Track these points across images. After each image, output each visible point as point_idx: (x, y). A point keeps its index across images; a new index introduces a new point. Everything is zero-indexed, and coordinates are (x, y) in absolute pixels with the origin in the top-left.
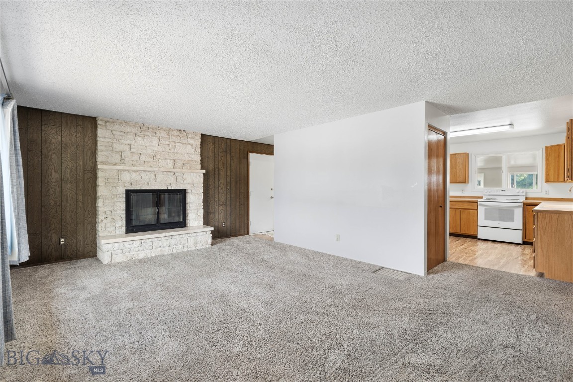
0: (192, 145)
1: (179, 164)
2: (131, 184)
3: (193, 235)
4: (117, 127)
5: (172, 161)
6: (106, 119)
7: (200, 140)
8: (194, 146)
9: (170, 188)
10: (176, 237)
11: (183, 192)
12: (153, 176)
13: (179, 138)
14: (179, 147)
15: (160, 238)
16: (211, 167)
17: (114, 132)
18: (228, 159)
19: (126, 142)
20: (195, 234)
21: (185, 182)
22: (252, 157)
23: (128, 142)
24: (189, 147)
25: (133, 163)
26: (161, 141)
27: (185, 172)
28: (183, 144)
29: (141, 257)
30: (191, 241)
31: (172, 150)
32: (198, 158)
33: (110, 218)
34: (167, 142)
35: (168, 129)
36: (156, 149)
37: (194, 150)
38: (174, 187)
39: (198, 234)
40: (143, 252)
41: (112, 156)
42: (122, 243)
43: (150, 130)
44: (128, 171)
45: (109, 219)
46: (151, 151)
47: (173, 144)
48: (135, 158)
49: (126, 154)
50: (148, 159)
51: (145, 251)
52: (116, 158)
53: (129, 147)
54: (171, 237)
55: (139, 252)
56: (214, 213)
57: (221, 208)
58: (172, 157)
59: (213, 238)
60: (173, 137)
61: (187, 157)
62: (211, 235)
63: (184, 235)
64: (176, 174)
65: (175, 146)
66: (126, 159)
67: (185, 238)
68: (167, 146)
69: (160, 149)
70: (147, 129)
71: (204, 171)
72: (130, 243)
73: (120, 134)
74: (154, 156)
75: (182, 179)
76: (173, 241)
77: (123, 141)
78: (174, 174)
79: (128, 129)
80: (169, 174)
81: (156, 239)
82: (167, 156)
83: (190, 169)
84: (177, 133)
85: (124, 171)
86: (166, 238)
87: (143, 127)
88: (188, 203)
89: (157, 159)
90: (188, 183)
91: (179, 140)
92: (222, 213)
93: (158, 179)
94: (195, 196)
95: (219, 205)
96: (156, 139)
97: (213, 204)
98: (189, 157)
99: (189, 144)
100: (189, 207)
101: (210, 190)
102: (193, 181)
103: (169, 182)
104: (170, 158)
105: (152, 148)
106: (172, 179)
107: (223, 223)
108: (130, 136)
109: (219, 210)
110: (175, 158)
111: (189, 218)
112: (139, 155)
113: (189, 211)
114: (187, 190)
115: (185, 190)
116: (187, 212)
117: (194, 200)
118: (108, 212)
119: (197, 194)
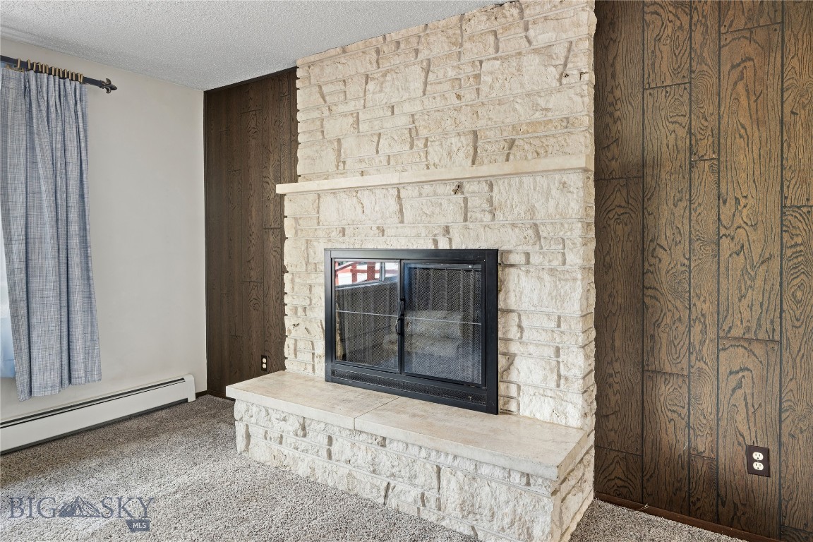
0: (545, 52)
1: (492, 148)
2: (343, 232)
4: (329, 71)
5: (467, 141)
6: (309, 59)
10: (395, 444)
12: (393, 204)
13: (491, 39)
14: (492, 79)
15: (347, 432)
17: (325, 89)
19: (347, 109)
21: (499, 216)
23: (351, 106)
24: (532, 63)
25: (363, 166)
26: (431, 77)
27: (497, 178)
28: (507, 57)
31: (469, 96)
33: (302, 327)
34: (451, 73)
35: (455, 20)
36: (418, 107)
37: (554, 72)
40: (306, 459)
41: (321, 157)
43: (402, 45)
44: (334, 193)
45: (301, 330)
46: (404, 120)
47: (471, 70)
48: (368, 150)
49: (349, 144)
50: (397, 148)
52: (329, 159)
53: (351, 120)
54: (380, 440)
56: (689, 377)
57: (735, 357)
58: (468, 123)
60: (471, 45)
61: (523, 112)
63: (424, 452)
64: (468, 187)
65: (478, 77)
66: (349, 162)
67: (429, 466)
68: (449, 86)
69: (430, 104)
70: (394, 46)
72: (279, 415)
74: (413, 135)
75: (486, 206)
77: (343, 108)
78: (460, 188)
79: (351, 67)
80: (443, 189)
81: (336, 430)
82: (449, 124)
83: (538, 157)
84: (483, 24)
86: (364, 436)
87: (383, 48)
88: (509, 311)
89: (420, 144)
90: (514, 226)
91: (492, 50)
92: (747, 389)
93: (408, 215)
94: (540, 278)
95: (723, 341)
96: (416, 73)
97: (682, 328)
98: (535, 107)
99: (536, 51)
100: (513, 333)
101: (660, 252)
102: (532, 210)
103: (443, 221)
104: (461, 128)
105: (408, 108)
106: (450, 210)
107: (750, 450)
108: (354, 88)
109: (723, 370)
110: (481, 124)
111: (513, 376)
112: (375, 139)
113: (514, 348)
114: (509, 252)
115: (494, 253)
116: (501, 347)
117: (535, 297)
118: (300, 311)
119: (552, 271)
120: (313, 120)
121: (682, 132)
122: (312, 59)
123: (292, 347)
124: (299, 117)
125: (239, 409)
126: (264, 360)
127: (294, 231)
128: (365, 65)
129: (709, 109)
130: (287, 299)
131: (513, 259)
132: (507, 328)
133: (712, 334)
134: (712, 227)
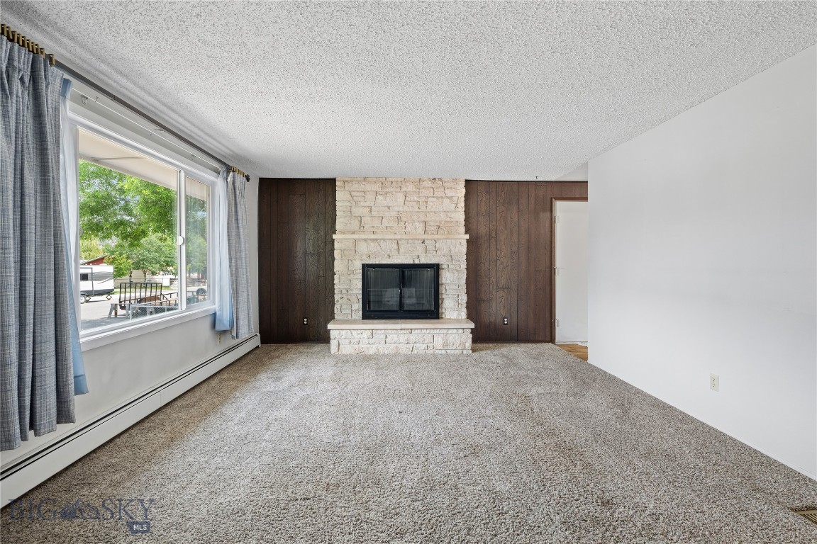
0: (450, 198)
1: (432, 228)
2: (369, 256)
3: (442, 331)
4: (356, 186)
5: (422, 225)
6: (344, 178)
7: (464, 191)
8: (455, 199)
9: (417, 262)
10: (416, 331)
11: (436, 268)
12: (395, 246)
13: (432, 190)
14: (432, 204)
15: (395, 331)
16: (483, 229)
17: (353, 194)
18: (515, 216)
19: (365, 204)
20: (445, 331)
21: (439, 252)
22: (560, 206)
23: (368, 204)
24: (447, 201)
25: (374, 229)
26: (407, 199)
27: (438, 239)
28: (437, 198)
29: (371, 352)
30: (439, 341)
31: (423, 208)
32: (461, 217)
33: (345, 298)
34: (416, 199)
35: (417, 180)
36: (401, 209)
37: (454, 206)
38: (423, 261)
39: (450, 331)
40: (374, 346)
41: (350, 223)
42: (349, 331)
43: (394, 184)
44: (365, 240)
45: (345, 300)
46: (394, 213)
47: (424, 199)
48: (376, 223)
49: (366, 219)
50: (391, 224)
51: (376, 345)
52: (355, 225)
53: (368, 209)
54: (410, 331)
55: (368, 346)
56: (490, 300)
57: (500, 293)
58: (423, 218)
59: (474, 341)
60: (423, 190)
61: (443, 217)
62: (471, 336)
63: (428, 331)
64: (426, 242)
65: (427, 202)
66: (366, 226)
67: (430, 336)
68: (414, 203)
69: (406, 209)
70: (390, 183)
71: (467, 236)
72: (359, 332)
73: (358, 194)
74: (399, 219)
75: (434, 248)
76: (412, 337)
77: (363, 204)
78: (423, 242)
79: (368, 187)
80: (416, 242)
81: (390, 331)
82: (415, 218)
83: (449, 233)
84: (429, 184)
85: (360, 240)
86: (403, 331)
87: (385, 183)
88: (442, 284)
89: (403, 223)
90: (444, 256)
91: (432, 194)
92: (503, 302)
93: (402, 250)
94: (454, 273)
95: (498, 289)
96: (402, 195)
97: (488, 286)
98: (447, 216)
99: (447, 197)
100: (444, 291)
101: (482, 265)
102: (450, 251)
103: (417, 253)
104: (420, 220)
105: (396, 209)
106: (420, 249)
107: (504, 319)
108: (370, 196)
109: (498, 297)
110: (427, 219)
111: (444, 306)
112: (381, 219)
113: (444, 296)
114: (442, 264)
115: (438, 265)
116: (440, 297)
117: (452, 279)
118: (344, 291)
119: (457, 270)
120: (346, 207)
121: (487, 229)
122: (347, 179)
123: (339, 308)
124: (337, 204)
125: (332, 335)
126: (305, 320)
127: (340, 256)
128: (377, 187)
129: (494, 223)
130: (335, 287)
131: (443, 267)
132: (442, 290)
133: (495, 287)
134: (495, 257)
